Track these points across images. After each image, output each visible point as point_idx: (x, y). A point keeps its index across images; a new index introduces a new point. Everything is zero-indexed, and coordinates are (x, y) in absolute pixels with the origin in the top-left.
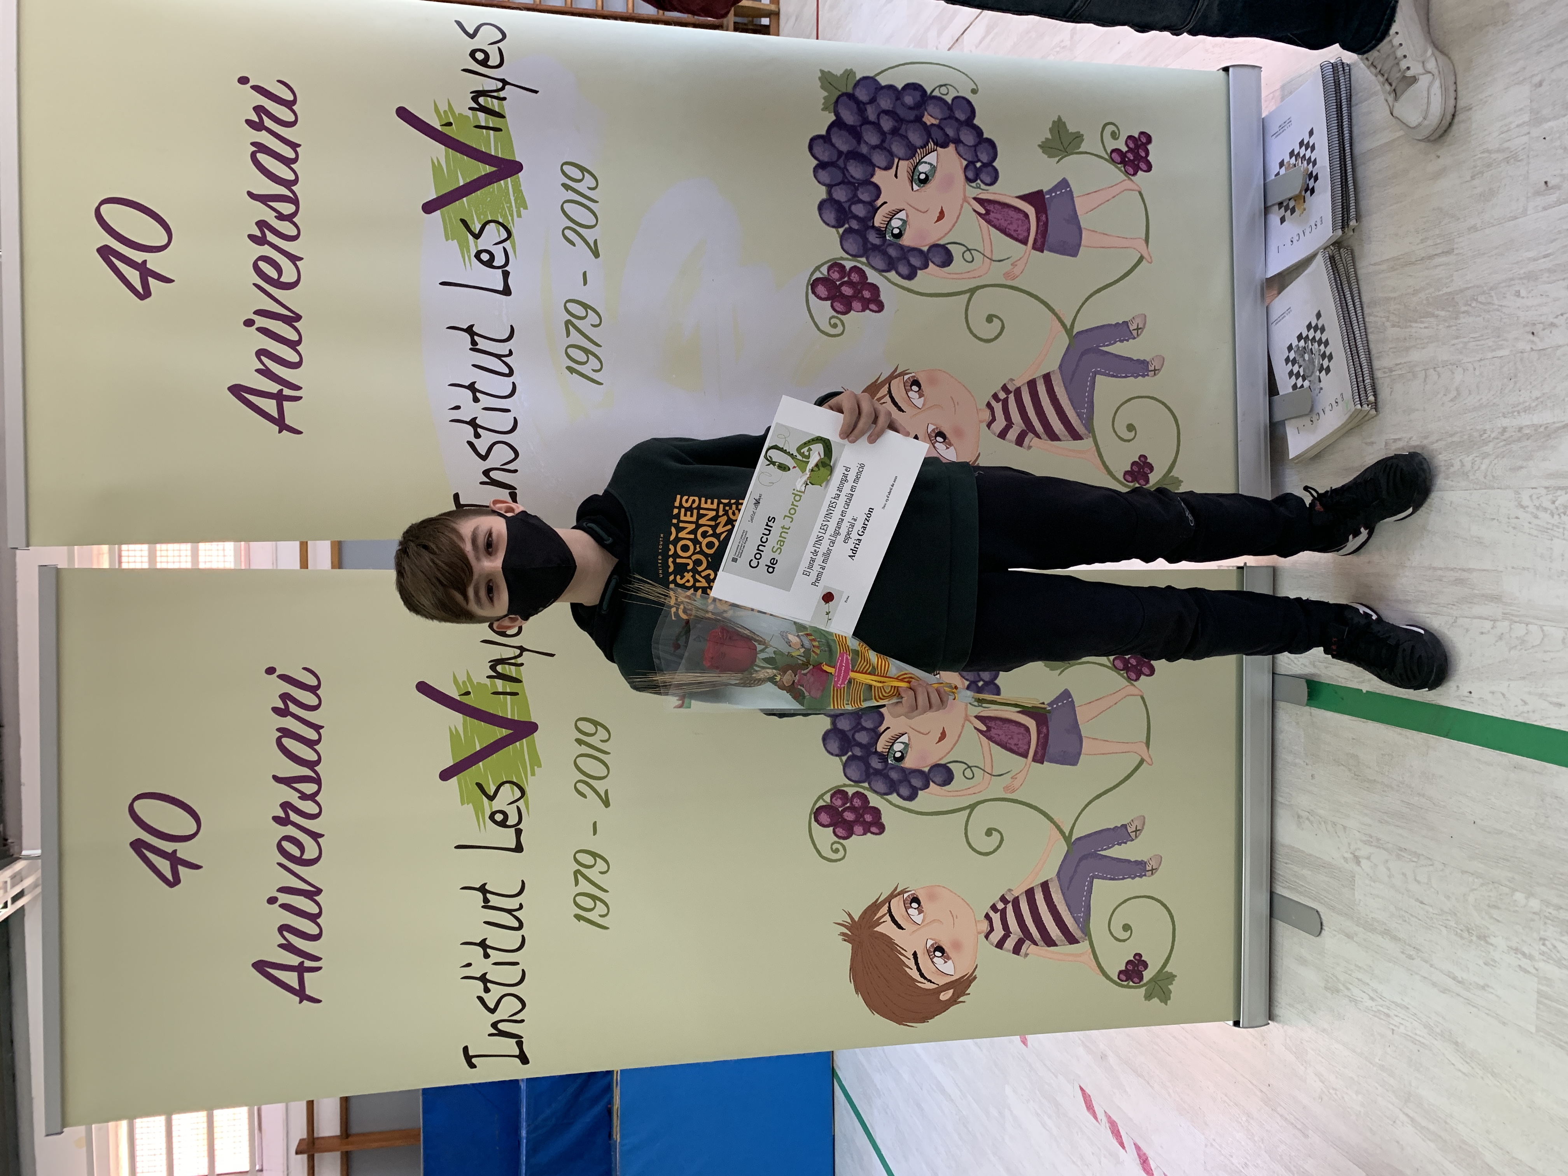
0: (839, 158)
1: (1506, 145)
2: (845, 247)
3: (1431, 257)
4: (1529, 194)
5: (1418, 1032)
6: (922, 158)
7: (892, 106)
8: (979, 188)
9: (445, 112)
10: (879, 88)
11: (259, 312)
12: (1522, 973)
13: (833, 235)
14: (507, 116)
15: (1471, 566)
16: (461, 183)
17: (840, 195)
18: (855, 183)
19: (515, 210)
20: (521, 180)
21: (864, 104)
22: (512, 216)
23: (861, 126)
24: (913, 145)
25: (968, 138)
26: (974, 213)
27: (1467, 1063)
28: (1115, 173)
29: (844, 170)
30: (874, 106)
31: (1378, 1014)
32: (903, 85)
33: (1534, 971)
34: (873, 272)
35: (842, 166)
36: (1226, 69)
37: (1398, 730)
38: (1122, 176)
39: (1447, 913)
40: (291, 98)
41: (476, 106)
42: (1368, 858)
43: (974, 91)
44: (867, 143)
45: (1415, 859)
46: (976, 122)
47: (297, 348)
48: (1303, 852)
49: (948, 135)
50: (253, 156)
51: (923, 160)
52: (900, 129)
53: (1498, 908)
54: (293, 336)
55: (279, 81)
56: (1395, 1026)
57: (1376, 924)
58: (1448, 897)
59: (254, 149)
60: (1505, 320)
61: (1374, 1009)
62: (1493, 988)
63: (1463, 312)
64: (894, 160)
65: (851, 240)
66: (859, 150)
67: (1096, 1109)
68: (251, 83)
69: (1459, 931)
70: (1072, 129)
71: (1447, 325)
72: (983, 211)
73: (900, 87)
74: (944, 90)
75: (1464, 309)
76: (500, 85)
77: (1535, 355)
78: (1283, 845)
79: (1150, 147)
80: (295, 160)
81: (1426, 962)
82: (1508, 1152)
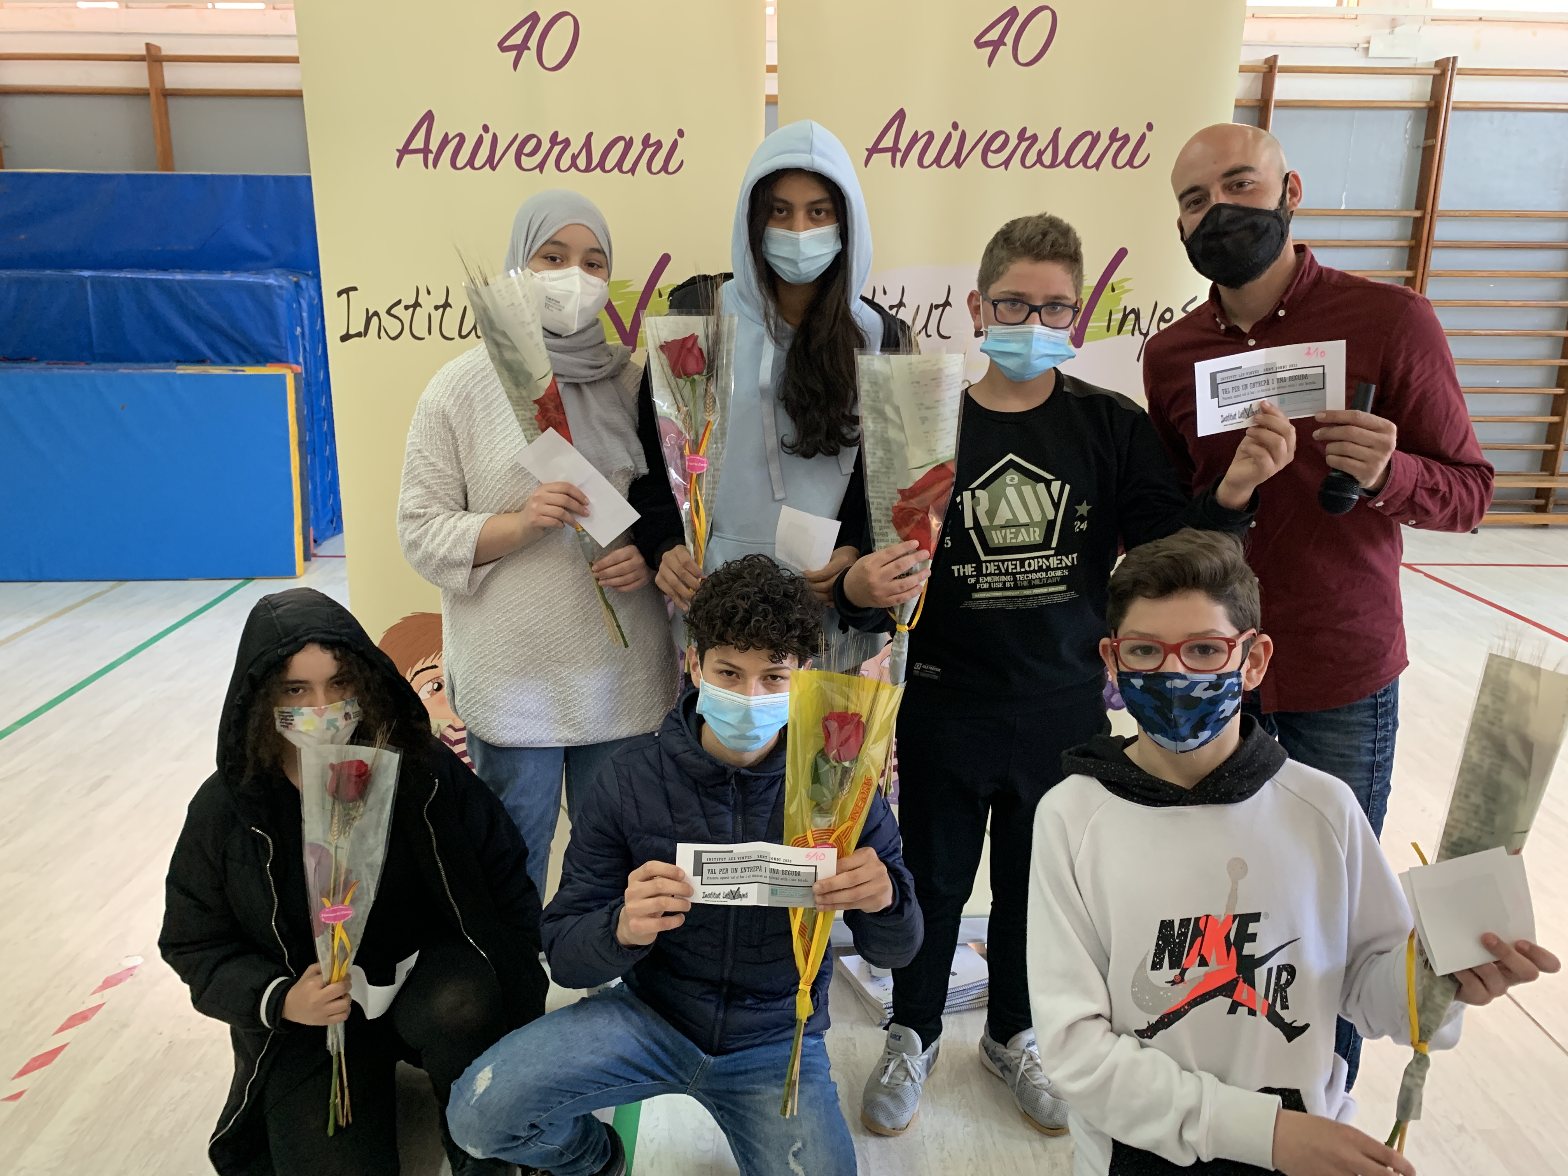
9: (1123, 287)
11: (964, 133)
14: (1118, 336)
41: (1127, 312)
47: (935, 164)
50: (1089, 133)
54: (943, 162)
59: (1095, 135)
76: (1144, 331)
80: (1085, 166)
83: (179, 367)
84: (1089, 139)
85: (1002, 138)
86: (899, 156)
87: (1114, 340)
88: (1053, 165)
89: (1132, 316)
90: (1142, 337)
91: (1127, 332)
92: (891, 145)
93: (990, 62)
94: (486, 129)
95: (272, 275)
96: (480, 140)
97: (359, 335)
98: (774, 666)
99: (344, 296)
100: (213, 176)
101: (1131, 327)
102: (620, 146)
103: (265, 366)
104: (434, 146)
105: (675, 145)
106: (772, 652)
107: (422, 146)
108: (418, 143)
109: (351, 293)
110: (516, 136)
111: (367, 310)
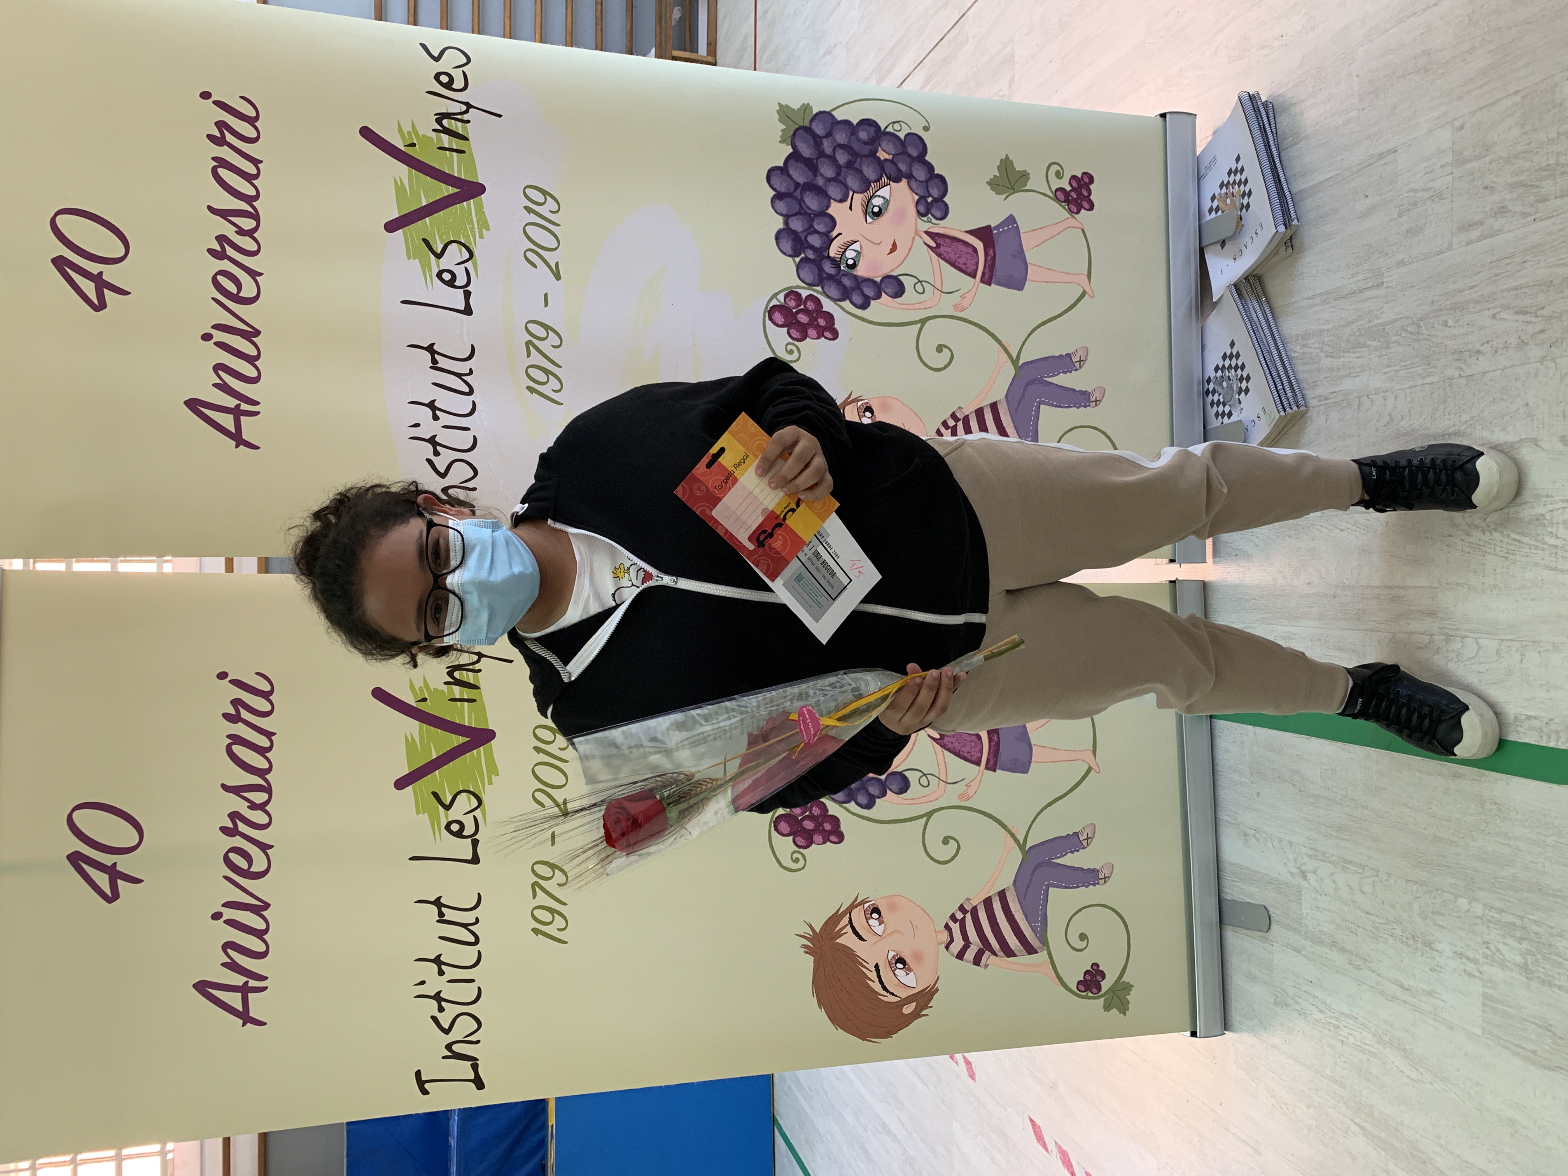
0: (796, 189)
1: (1431, 184)
2: (801, 277)
3: (1360, 291)
4: (1454, 231)
5: (1368, 1042)
6: (876, 192)
7: (846, 141)
8: (930, 222)
9: (409, 132)
10: (836, 123)
11: (216, 327)
12: (1467, 978)
13: (789, 264)
14: (470, 139)
15: (1408, 584)
16: (424, 204)
17: (797, 225)
18: (810, 215)
19: (477, 230)
20: (484, 201)
21: (821, 138)
22: (474, 237)
23: (817, 159)
24: (867, 179)
25: (920, 174)
26: (926, 246)
27: (1417, 1070)
28: (1059, 211)
29: (800, 201)
30: (830, 139)
31: (1327, 1026)
32: (858, 120)
33: (1477, 974)
34: (828, 300)
35: (799, 197)
36: (1163, 116)
37: (1340, 744)
38: (1066, 214)
39: (1393, 922)
40: (253, 114)
41: (440, 128)
42: (1315, 872)
43: (926, 129)
44: (822, 175)
45: (1361, 871)
46: (927, 158)
47: (256, 363)
48: (1249, 868)
49: (901, 171)
50: (214, 171)
51: (876, 194)
52: (855, 162)
53: (1443, 915)
54: (251, 351)
55: (242, 97)
56: (1345, 1037)
57: (1324, 937)
58: (1394, 907)
59: (216, 164)
60: (1434, 349)
61: (1323, 1021)
62: (1440, 994)
63: (1394, 342)
64: (848, 193)
65: (807, 269)
66: (815, 183)
67: (1046, 1139)
68: (213, 99)
69: (1405, 939)
70: (1018, 168)
71: (1378, 354)
72: (933, 245)
73: (855, 122)
74: (897, 127)
75: (1394, 339)
76: (464, 108)
77: (1463, 381)
78: (1230, 864)
79: (1092, 187)
80: (257, 176)
81: (1374, 971)
82: (1459, 1156)
84: (222, 172)
85: (222, 280)
87: (475, 144)
88: (256, 217)
89: (445, 122)
90: (471, 110)
91: (466, 129)
92: (231, 417)
93: (124, 292)
94: (217, 916)
96: (231, 923)
97: (475, 1067)
99: (427, 1086)
101: (459, 124)
102: (239, 750)
104: (239, 980)
105: (236, 683)
107: (239, 995)
108: (234, 1000)
109: (424, 1078)
110: (226, 878)
111: (444, 1058)
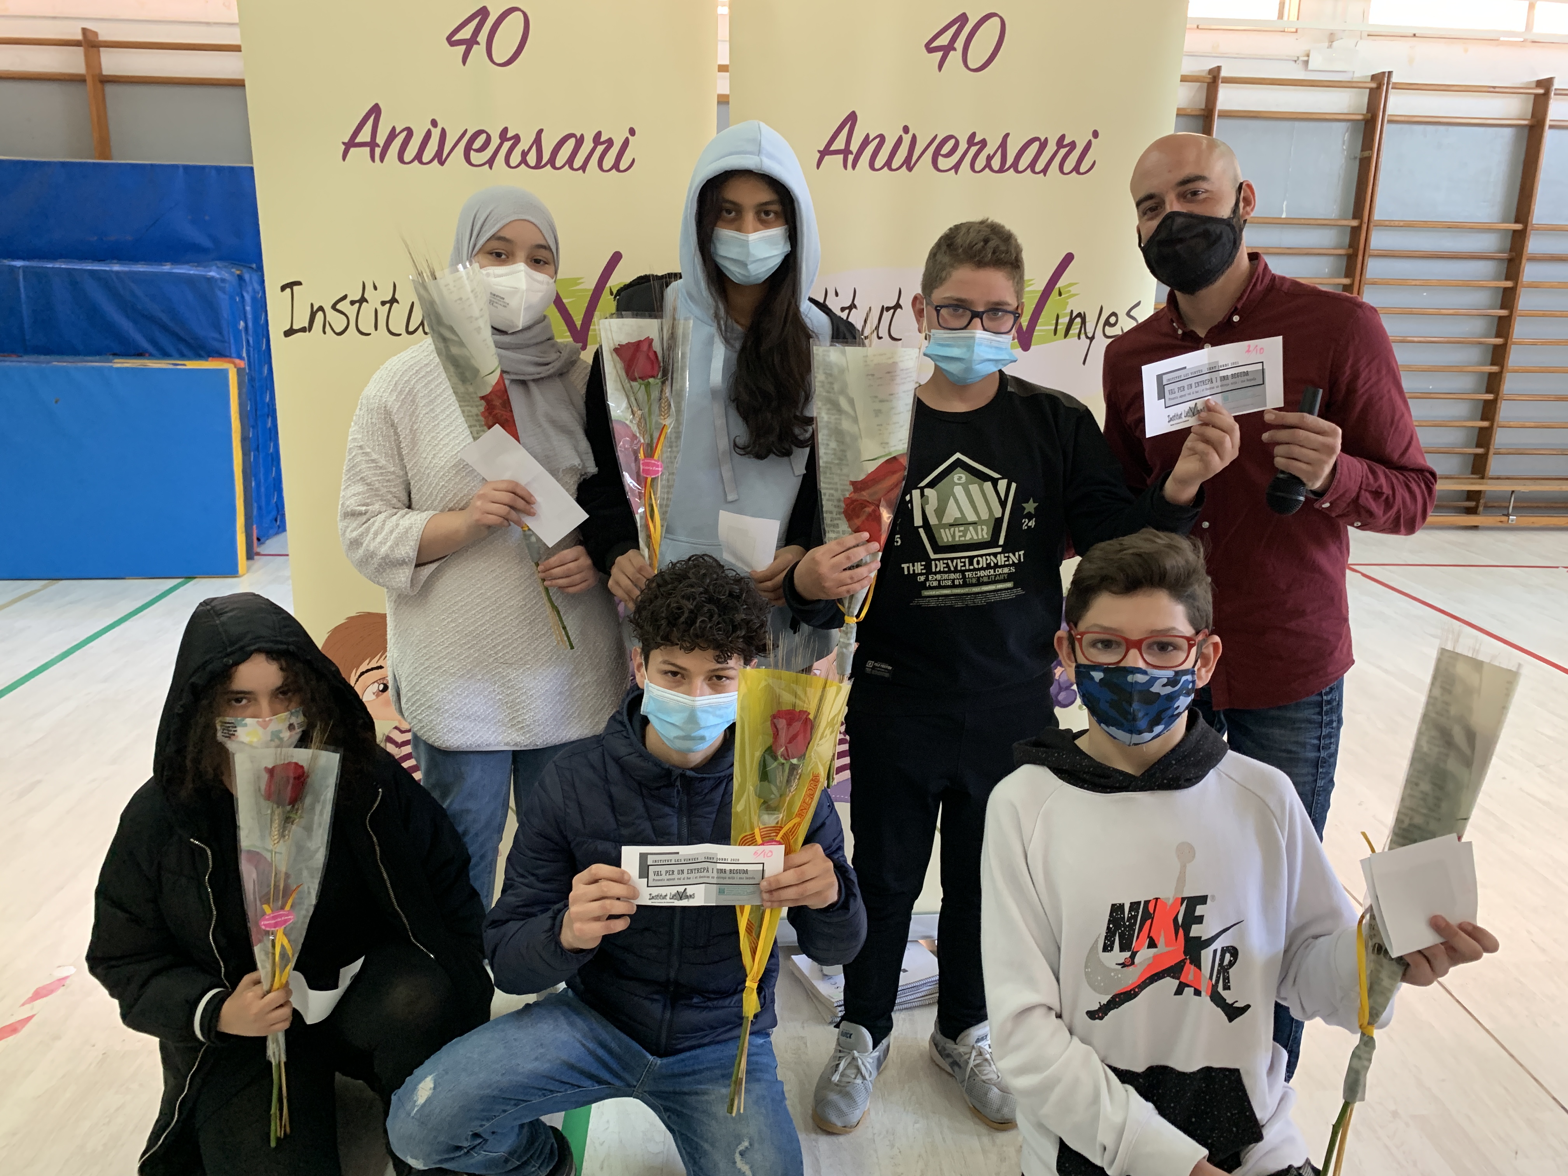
9: (1070, 291)
11: (914, 138)
14: (1066, 340)
41: (1074, 315)
47: (886, 167)
50: (1037, 139)
54: (895, 164)
59: (1042, 140)
68: (1093, 140)
76: (1090, 335)
80: (1033, 171)
83: (116, 361)
84: (1036, 145)
85: (952, 142)
86: (851, 158)
87: (1061, 343)
88: (1001, 170)
89: (1078, 320)
90: (1088, 341)
91: (1073, 336)
92: (842, 147)
93: (940, 67)
94: (434, 123)
95: (214, 268)
96: (428, 135)
97: (303, 330)
98: (719, 666)
99: (288, 290)
100: (152, 165)
101: (1077, 331)
102: (571, 143)
103: (207, 360)
104: (381, 140)
105: (626, 143)
106: (717, 653)
107: (369, 140)
108: (365, 136)
109: (295, 288)
110: (466, 131)
111: (312, 305)
